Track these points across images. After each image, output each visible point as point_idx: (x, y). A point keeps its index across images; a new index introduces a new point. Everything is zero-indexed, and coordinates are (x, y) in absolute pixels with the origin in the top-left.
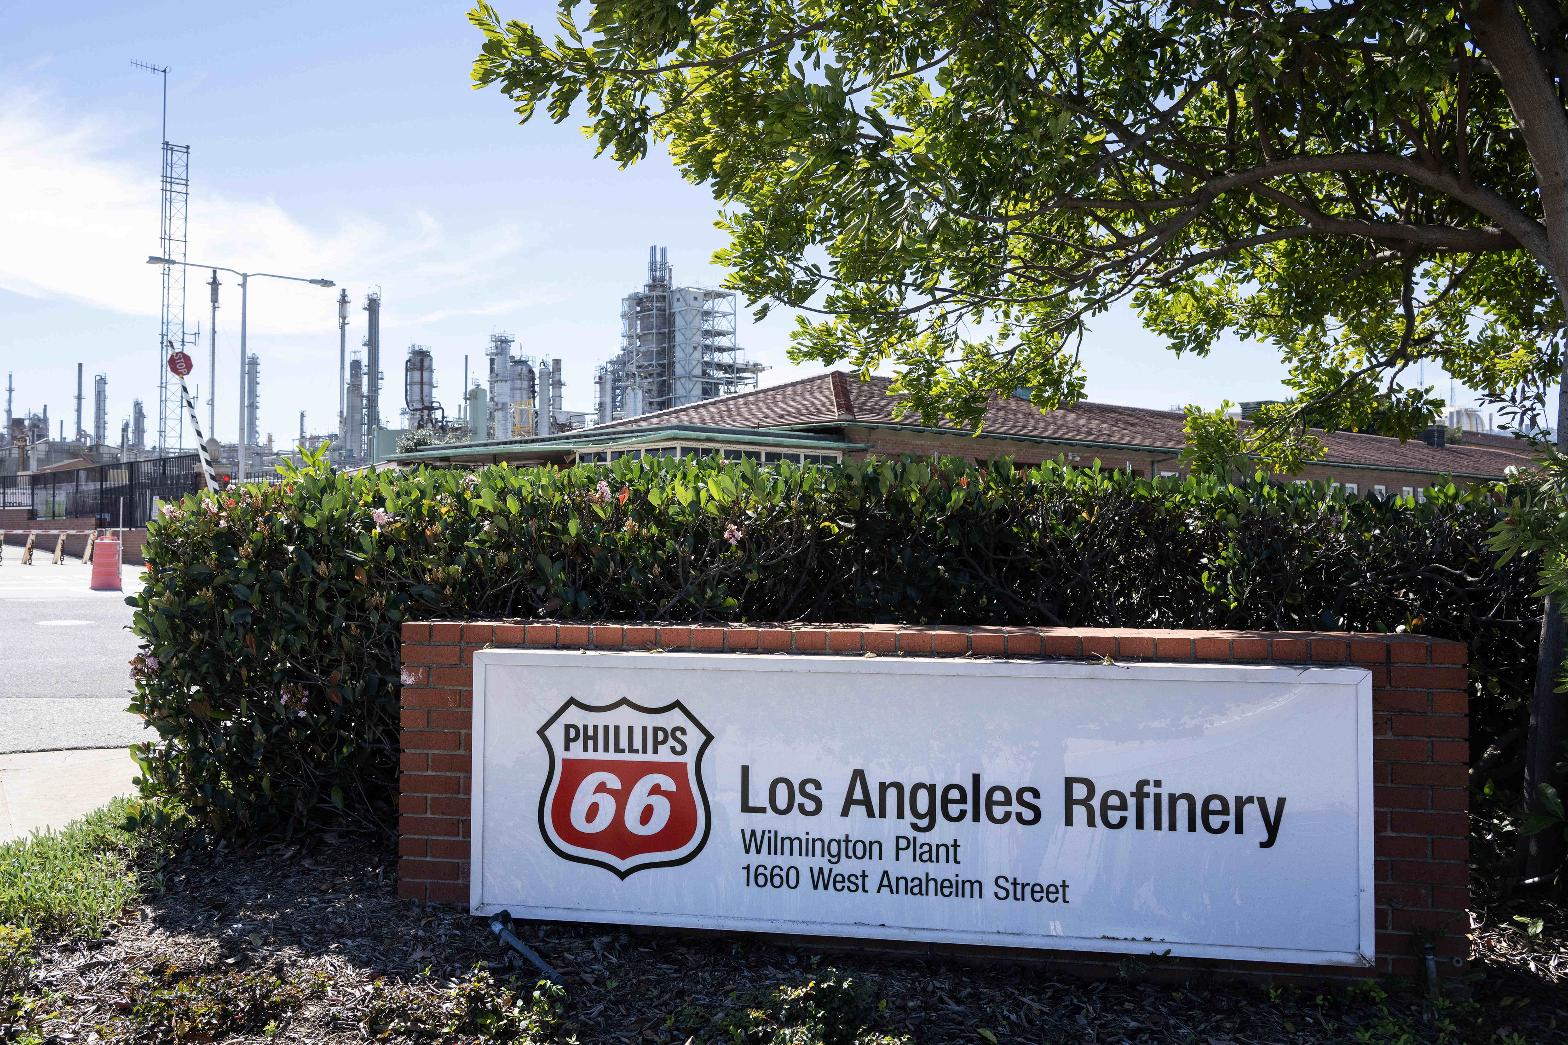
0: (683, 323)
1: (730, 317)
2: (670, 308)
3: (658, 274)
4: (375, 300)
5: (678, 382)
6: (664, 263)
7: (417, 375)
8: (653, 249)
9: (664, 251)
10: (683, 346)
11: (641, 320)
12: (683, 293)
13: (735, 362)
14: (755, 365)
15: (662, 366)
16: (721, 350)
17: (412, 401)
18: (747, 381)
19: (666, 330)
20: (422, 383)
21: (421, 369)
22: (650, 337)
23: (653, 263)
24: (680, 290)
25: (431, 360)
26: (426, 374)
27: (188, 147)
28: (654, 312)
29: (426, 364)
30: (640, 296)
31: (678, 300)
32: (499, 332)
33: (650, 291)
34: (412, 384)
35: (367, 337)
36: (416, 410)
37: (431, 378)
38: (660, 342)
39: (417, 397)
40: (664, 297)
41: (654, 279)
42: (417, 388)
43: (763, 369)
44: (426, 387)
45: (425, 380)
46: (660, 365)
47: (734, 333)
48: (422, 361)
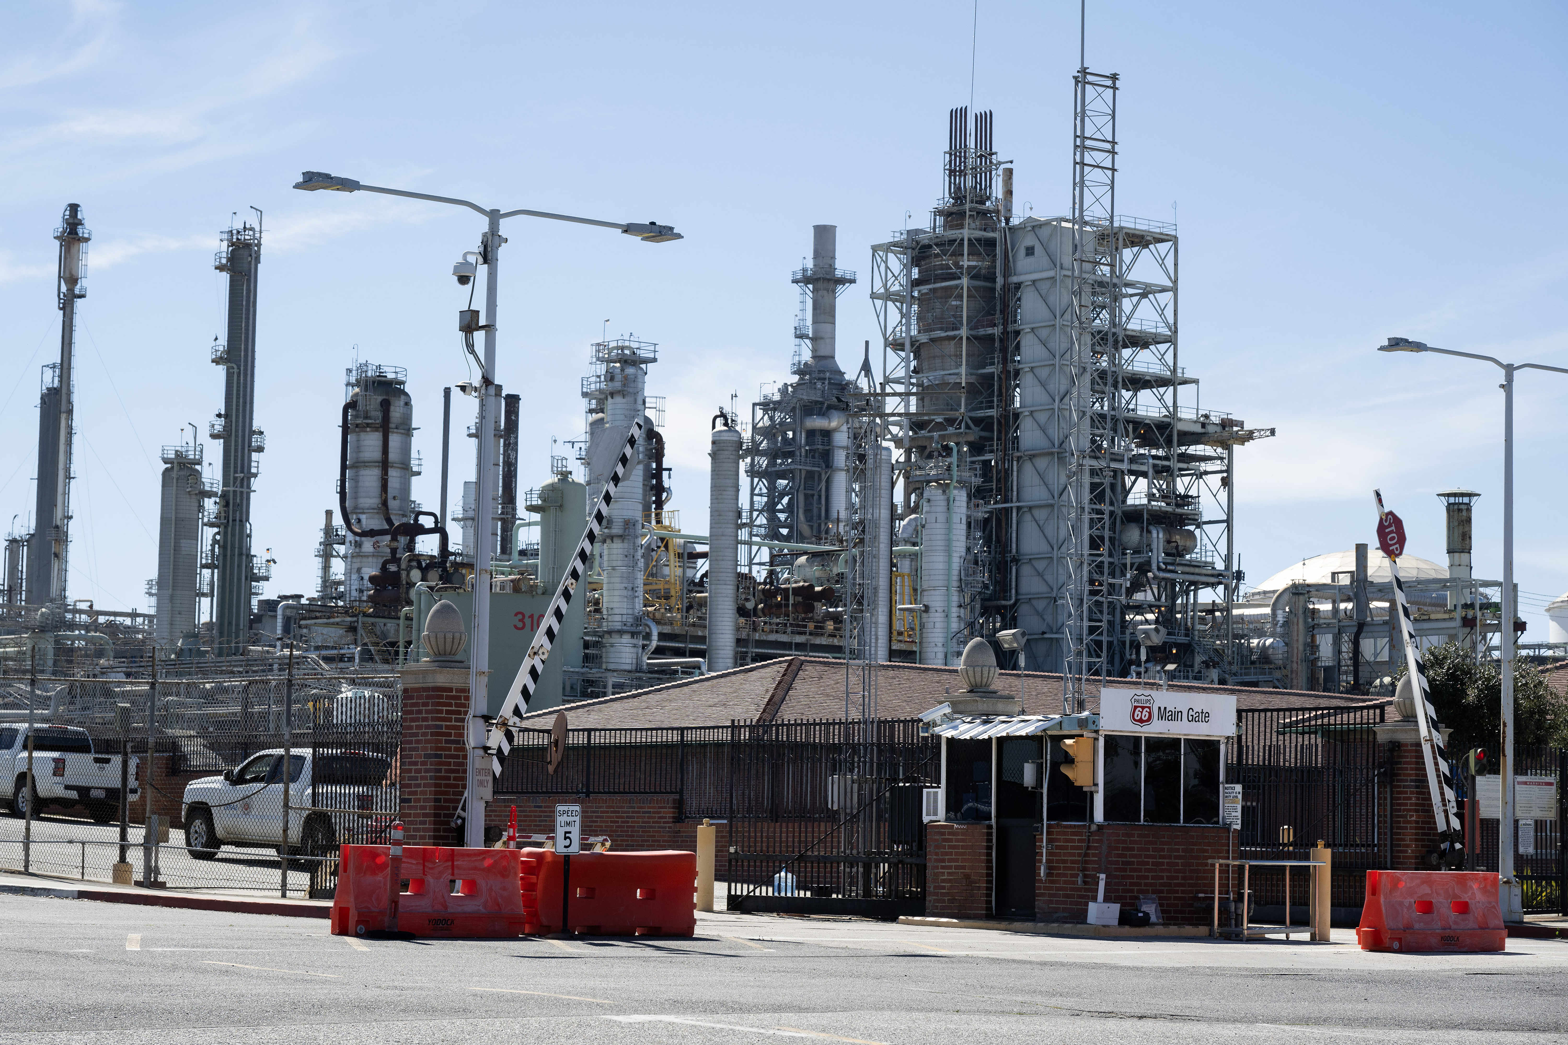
0: (1044, 312)
1: (1165, 298)
2: (1007, 273)
3: (970, 182)
4: (247, 246)
5: (1028, 468)
6: (987, 154)
7: (371, 442)
8: (958, 117)
9: (985, 121)
10: (1043, 373)
11: (921, 300)
12: (1044, 233)
13: (1173, 415)
14: (1226, 424)
15: (984, 424)
16: (1138, 382)
17: (356, 509)
18: (1204, 466)
19: (996, 331)
20: (385, 464)
21: (385, 427)
22: (950, 347)
23: (956, 151)
24: (1034, 226)
25: (408, 404)
26: (395, 440)
27: (1114, 77)
28: (965, 281)
29: (396, 413)
30: (924, 239)
31: (1030, 251)
32: (613, 337)
33: (947, 226)
34: (359, 465)
35: (223, 341)
36: (371, 533)
37: (406, 450)
38: (977, 361)
39: (370, 499)
40: (990, 244)
41: (958, 196)
42: (370, 478)
43: (1250, 436)
44: (394, 475)
45: (393, 456)
46: (977, 421)
47: (1172, 339)
48: (386, 406)
